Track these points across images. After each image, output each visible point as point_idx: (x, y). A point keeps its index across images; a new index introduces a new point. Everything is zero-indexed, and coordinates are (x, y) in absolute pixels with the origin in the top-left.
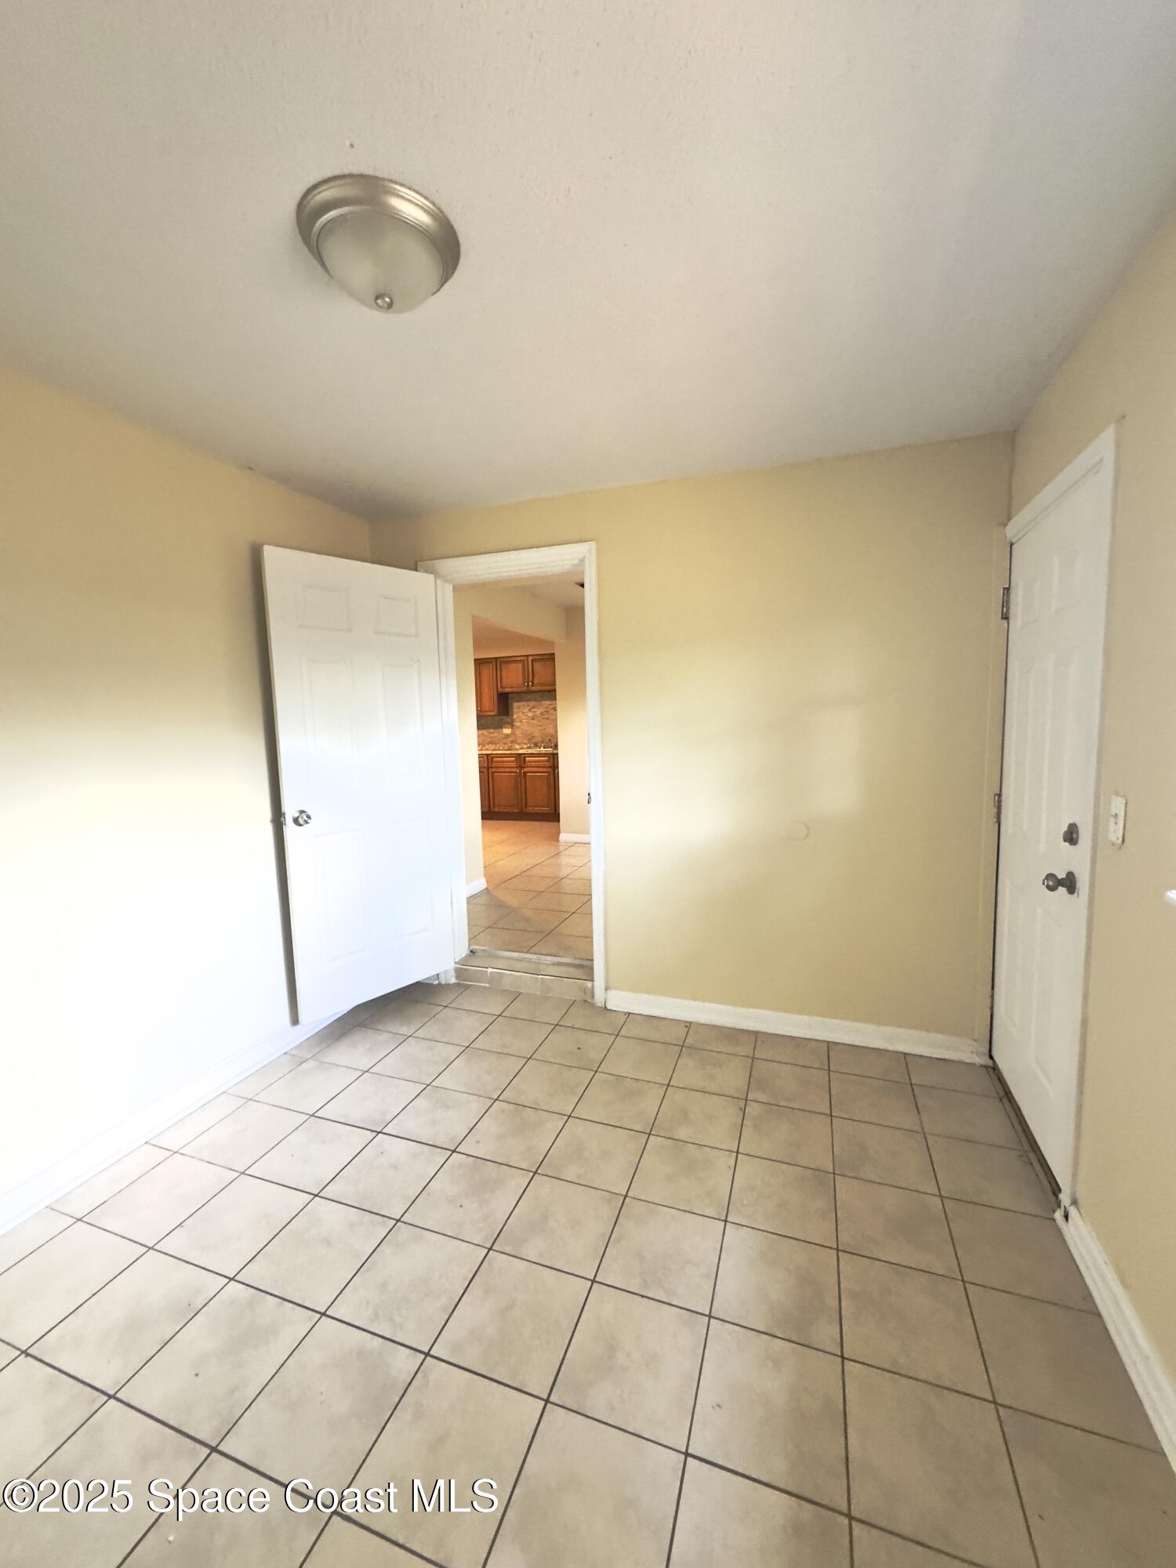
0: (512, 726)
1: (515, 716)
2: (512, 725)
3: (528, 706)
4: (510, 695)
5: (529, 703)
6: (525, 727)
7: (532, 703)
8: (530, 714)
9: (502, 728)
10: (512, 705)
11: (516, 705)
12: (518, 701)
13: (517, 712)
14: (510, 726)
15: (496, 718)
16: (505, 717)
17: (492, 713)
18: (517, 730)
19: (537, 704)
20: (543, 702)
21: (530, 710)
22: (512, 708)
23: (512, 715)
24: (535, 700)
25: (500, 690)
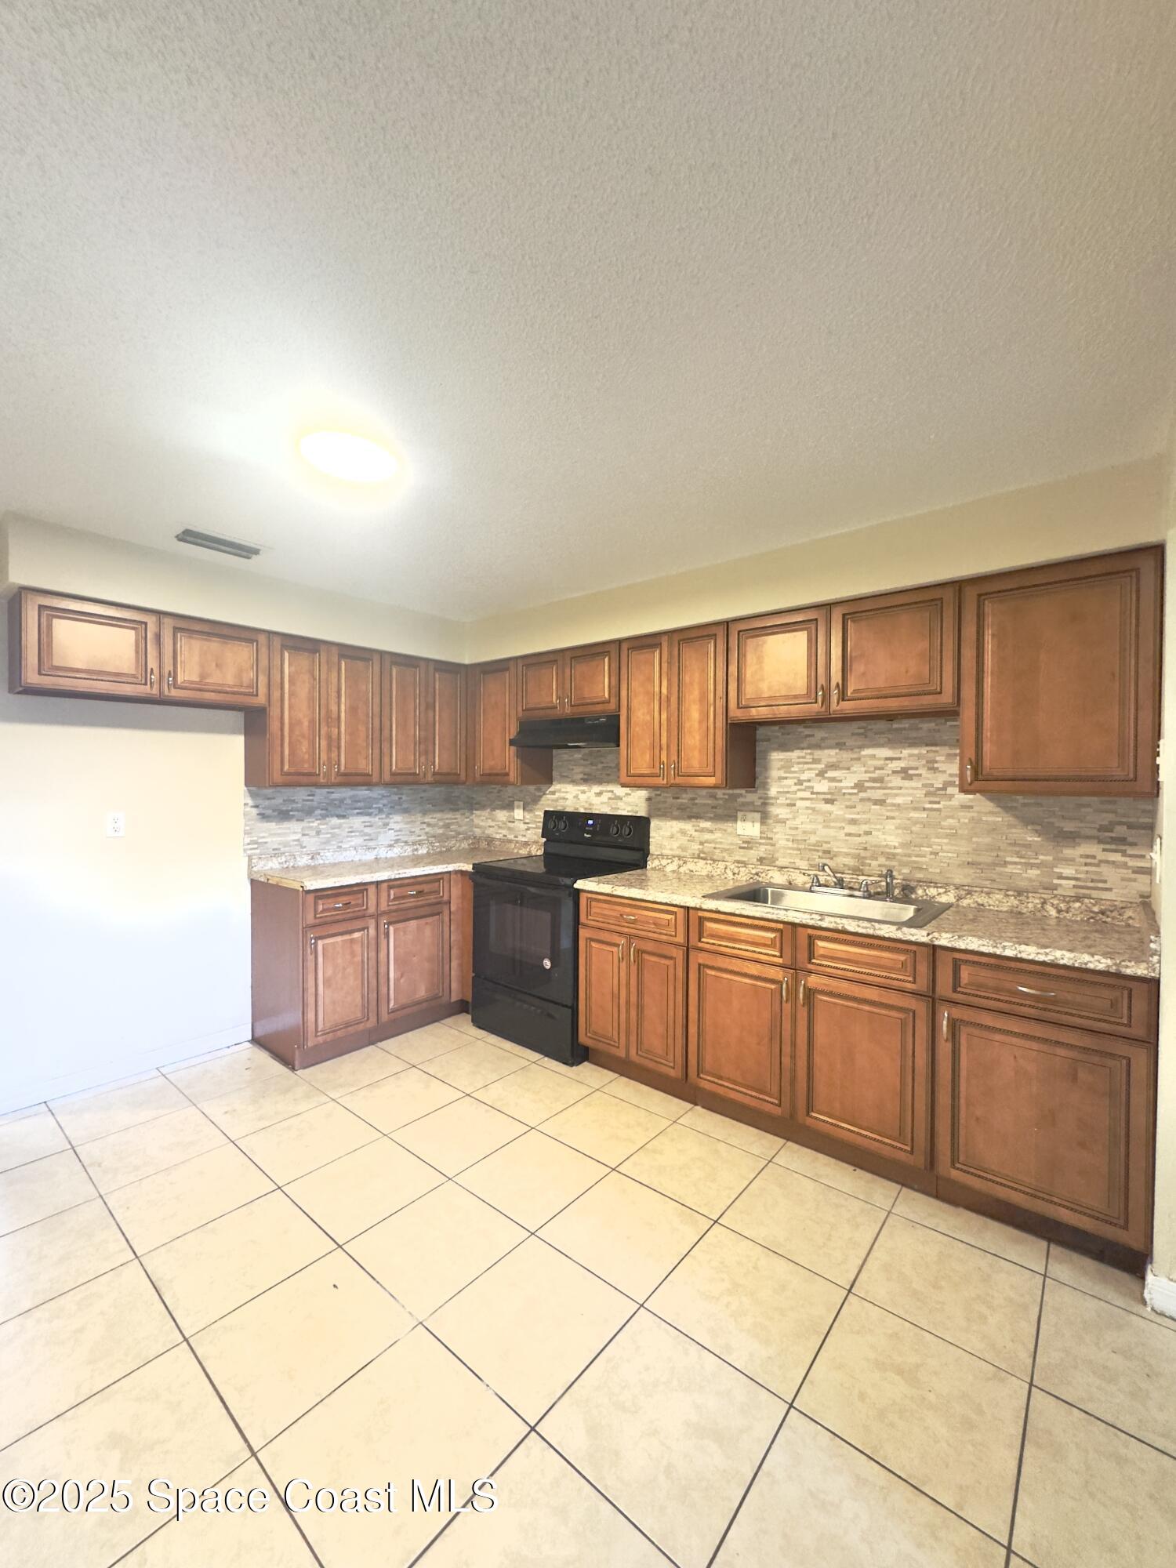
0: (765, 817)
1: (773, 791)
2: (763, 812)
3: (816, 761)
4: (761, 732)
5: (818, 753)
6: (802, 821)
7: (829, 755)
8: (822, 786)
9: (735, 819)
10: (765, 758)
11: (777, 757)
12: (784, 747)
13: (781, 778)
14: (758, 816)
15: (720, 793)
16: (743, 791)
17: (711, 781)
18: (778, 828)
19: (846, 755)
20: (866, 752)
21: (821, 774)
22: (766, 768)
23: (765, 786)
24: (840, 746)
25: (736, 713)
